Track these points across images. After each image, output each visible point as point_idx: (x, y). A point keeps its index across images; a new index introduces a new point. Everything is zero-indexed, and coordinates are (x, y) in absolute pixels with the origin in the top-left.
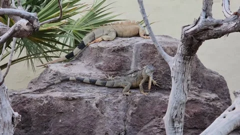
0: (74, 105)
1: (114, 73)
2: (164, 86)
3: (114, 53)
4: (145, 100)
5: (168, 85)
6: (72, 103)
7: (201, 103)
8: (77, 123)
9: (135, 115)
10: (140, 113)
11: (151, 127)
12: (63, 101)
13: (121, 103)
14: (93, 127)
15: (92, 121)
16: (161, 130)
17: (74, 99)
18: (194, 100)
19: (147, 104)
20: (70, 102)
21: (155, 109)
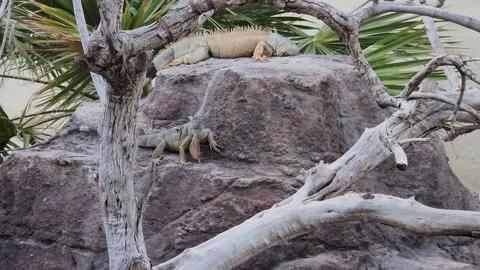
0: (67, 174)
1: (162, 122)
2: (229, 152)
3: (176, 86)
4: (177, 176)
5: (238, 150)
6: (65, 170)
7: (282, 189)
8: (63, 206)
9: (155, 201)
10: (166, 198)
11: (176, 225)
12: (54, 167)
13: (145, 177)
14: (83, 215)
15: (84, 204)
16: (184, 232)
17: (67, 164)
18: (270, 183)
19: (182, 183)
20: (62, 168)
21: (192, 193)
